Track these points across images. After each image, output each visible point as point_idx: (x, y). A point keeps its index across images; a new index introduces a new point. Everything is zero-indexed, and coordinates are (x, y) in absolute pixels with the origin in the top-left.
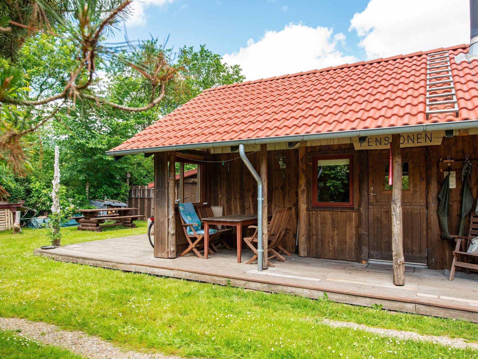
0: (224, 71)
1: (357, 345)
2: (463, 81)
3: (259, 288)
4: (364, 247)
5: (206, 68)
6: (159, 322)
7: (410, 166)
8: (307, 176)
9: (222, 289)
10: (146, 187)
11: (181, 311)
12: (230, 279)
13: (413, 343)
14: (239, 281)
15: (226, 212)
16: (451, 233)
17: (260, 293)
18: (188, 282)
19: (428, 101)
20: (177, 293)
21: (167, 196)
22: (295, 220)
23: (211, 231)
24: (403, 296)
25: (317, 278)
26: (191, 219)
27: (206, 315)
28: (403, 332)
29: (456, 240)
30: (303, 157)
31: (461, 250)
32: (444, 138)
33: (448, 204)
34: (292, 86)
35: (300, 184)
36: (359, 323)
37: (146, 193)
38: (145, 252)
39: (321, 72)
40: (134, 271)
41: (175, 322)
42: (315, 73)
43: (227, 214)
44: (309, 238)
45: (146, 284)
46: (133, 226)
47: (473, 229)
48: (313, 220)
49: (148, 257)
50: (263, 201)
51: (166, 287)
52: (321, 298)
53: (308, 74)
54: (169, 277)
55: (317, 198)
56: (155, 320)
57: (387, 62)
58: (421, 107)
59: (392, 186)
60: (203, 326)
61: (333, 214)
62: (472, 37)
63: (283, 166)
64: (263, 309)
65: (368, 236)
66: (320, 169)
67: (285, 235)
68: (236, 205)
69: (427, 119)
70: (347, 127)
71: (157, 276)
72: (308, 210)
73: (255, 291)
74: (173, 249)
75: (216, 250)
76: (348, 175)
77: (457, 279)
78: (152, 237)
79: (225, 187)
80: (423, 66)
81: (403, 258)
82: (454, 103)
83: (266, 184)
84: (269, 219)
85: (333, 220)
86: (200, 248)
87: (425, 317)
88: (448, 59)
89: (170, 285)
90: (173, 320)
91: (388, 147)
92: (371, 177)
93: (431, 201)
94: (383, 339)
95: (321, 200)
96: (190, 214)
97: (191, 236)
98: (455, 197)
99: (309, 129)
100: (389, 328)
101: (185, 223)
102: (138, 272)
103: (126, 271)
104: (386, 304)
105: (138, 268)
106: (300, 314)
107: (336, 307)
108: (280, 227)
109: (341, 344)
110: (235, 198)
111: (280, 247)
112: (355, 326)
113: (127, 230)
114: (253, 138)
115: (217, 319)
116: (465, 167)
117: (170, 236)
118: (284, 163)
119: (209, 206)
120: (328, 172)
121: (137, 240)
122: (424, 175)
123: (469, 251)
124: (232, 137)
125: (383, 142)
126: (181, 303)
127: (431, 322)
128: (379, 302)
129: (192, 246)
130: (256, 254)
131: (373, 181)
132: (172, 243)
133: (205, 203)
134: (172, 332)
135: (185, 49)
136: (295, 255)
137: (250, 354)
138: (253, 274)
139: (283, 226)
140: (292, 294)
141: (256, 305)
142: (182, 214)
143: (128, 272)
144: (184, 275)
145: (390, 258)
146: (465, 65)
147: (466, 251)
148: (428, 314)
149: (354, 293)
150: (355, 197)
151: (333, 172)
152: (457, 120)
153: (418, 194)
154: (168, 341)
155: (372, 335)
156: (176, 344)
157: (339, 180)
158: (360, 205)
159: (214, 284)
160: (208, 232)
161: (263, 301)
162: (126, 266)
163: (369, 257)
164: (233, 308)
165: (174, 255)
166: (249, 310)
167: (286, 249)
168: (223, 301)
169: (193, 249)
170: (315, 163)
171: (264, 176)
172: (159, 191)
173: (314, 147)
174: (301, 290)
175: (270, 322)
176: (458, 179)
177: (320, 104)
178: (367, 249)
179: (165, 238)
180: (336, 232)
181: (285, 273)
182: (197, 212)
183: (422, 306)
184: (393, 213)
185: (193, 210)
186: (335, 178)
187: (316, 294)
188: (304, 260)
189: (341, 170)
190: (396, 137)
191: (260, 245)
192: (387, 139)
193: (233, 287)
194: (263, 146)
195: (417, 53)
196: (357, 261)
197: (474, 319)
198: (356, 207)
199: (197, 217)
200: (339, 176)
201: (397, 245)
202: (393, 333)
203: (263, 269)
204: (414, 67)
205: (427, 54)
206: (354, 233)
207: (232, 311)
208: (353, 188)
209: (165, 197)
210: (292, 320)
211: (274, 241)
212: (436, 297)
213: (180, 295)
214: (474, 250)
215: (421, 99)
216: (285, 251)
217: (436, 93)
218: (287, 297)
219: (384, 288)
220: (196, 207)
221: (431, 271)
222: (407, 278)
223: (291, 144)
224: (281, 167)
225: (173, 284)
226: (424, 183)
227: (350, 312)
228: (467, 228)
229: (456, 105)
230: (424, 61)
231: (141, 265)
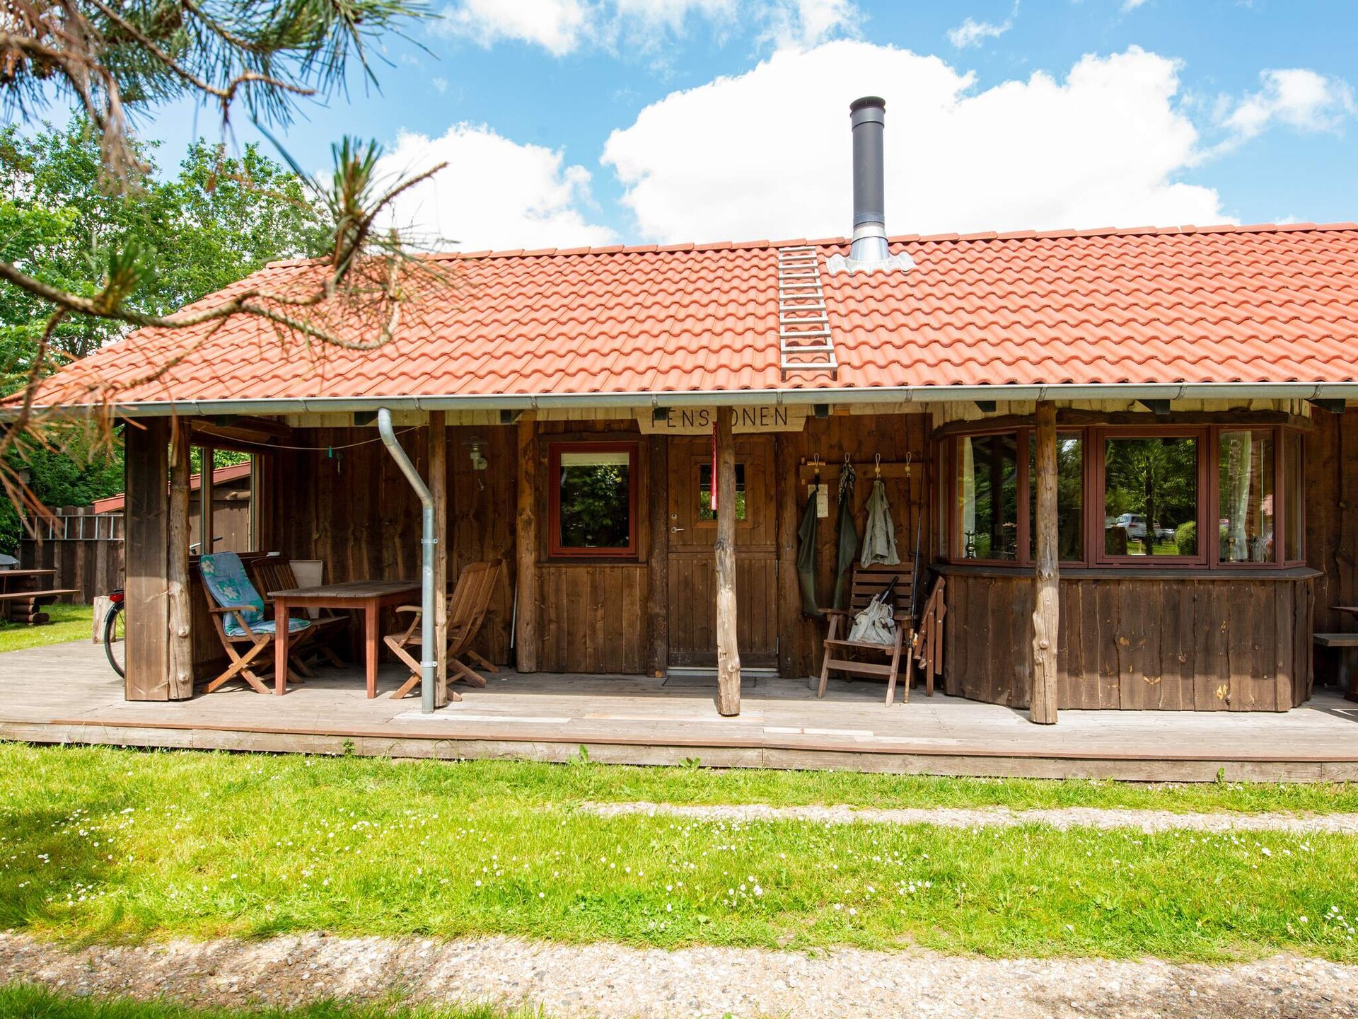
0: (314, 219)
1: (657, 847)
2: (842, 309)
3: (428, 752)
4: (659, 642)
5: (264, 204)
6: (166, 865)
7: (748, 471)
8: (536, 489)
9: (332, 766)
10: (81, 511)
11: (225, 830)
12: (352, 740)
13: (762, 825)
14: (376, 741)
15: (331, 576)
16: (820, 606)
17: (432, 763)
18: (236, 756)
19: (783, 342)
20: (209, 787)
21: (164, 535)
22: (508, 591)
23: (296, 626)
24: (738, 737)
25: (564, 716)
26: (234, 595)
27: (300, 832)
28: (742, 808)
29: (829, 617)
30: (528, 445)
31: (837, 637)
32: (808, 418)
33: (816, 549)
34: (500, 280)
35: (520, 505)
36: (657, 800)
37: (80, 528)
38: (94, 688)
39: (567, 257)
40: (64, 740)
41: (214, 857)
42: (553, 257)
43: (335, 579)
44: (541, 627)
45: (111, 774)
46: (42, 620)
47: (857, 595)
48: (550, 588)
49: (107, 702)
50: (435, 546)
51: (172, 774)
52: (575, 761)
53: (538, 257)
54: (175, 749)
55: (558, 537)
56: (152, 861)
57: (702, 252)
58: (771, 355)
59: (715, 512)
60: (294, 859)
61: (593, 574)
62: (858, 224)
63: (480, 463)
64: (442, 799)
65: (667, 618)
66: (562, 473)
67: (483, 626)
68: (358, 557)
69: (783, 379)
70: (631, 385)
71: (141, 749)
72: (538, 563)
73: (417, 762)
74: (183, 674)
75: (305, 670)
76: (620, 489)
77: (831, 693)
78: (119, 649)
79: (329, 512)
80: (771, 271)
81: (737, 659)
82: (828, 352)
83: (442, 506)
84: (450, 588)
85: (594, 588)
86: (264, 668)
87: (780, 773)
88: (815, 263)
89: (182, 769)
90: (208, 854)
91: (709, 430)
92: (672, 493)
93: (785, 543)
94: (709, 826)
95: (567, 542)
96: (231, 583)
97: (235, 640)
98: (827, 533)
99: (548, 383)
100: (717, 802)
101: (217, 605)
102: (79, 745)
103: (40, 744)
104: (707, 756)
105: (79, 733)
106: (531, 800)
107: (608, 774)
108: (473, 606)
109: (626, 847)
110: (356, 539)
111: (472, 654)
112: (651, 809)
113: (22, 632)
114: (415, 396)
115: (331, 835)
116: (844, 478)
117: (174, 643)
118: (482, 456)
119: (284, 560)
120: (576, 480)
121: (63, 659)
122: (773, 492)
123: (851, 638)
124: (360, 390)
125: (698, 420)
126: (222, 811)
127: (791, 781)
128: (693, 754)
129: (238, 663)
130: (415, 674)
131: (677, 502)
132: (180, 659)
133: (271, 554)
134: (208, 883)
135: (202, 146)
136: (507, 671)
137: (424, 903)
138: (411, 722)
139: (482, 602)
140: (509, 757)
141: (424, 792)
142: (209, 581)
143: (48, 745)
144: (219, 740)
145: (713, 662)
146: (845, 279)
147: (846, 637)
148: (785, 766)
149: (644, 740)
150: (640, 536)
151: (588, 480)
152: (835, 386)
153: (762, 528)
154: (198, 906)
155: (685, 821)
156: (224, 911)
157: (600, 498)
158: (650, 553)
159: (307, 755)
160: (286, 627)
161: (440, 782)
162: (38, 729)
163: (669, 664)
164: (366, 806)
165: (186, 691)
166: (410, 806)
167: (486, 658)
168: (338, 794)
169: (243, 674)
170: (556, 460)
171: (439, 487)
172: (140, 523)
173: (554, 423)
174: (529, 745)
175: (465, 824)
176: (832, 499)
177: (569, 328)
178: (665, 647)
179: (158, 649)
180: (600, 613)
181: (490, 713)
182: (251, 576)
183: (773, 752)
184: (719, 568)
185: (239, 571)
186: (593, 495)
187: (564, 753)
188: (530, 679)
189: (603, 476)
190: (725, 413)
191: (427, 652)
192: (704, 414)
193: (360, 757)
194: (437, 416)
195: (759, 242)
196: (645, 674)
197: (864, 766)
198: (642, 557)
199: (253, 589)
200: (601, 489)
201: (726, 633)
202: (723, 812)
203: (435, 708)
204: (754, 271)
205: (777, 248)
206: (639, 612)
207: (365, 814)
208: (637, 516)
209: (160, 538)
210: (515, 813)
211: (459, 639)
212: (798, 731)
213: (215, 791)
214: (859, 636)
215: (771, 337)
216: (485, 663)
217: (796, 329)
218: (496, 765)
219: (701, 723)
220: (248, 561)
221: (785, 682)
222: (745, 702)
223: (506, 414)
224: (476, 467)
225: (192, 766)
226: (773, 506)
227: (637, 781)
228: (846, 594)
229: (832, 356)
230: (772, 260)
231: (88, 724)
